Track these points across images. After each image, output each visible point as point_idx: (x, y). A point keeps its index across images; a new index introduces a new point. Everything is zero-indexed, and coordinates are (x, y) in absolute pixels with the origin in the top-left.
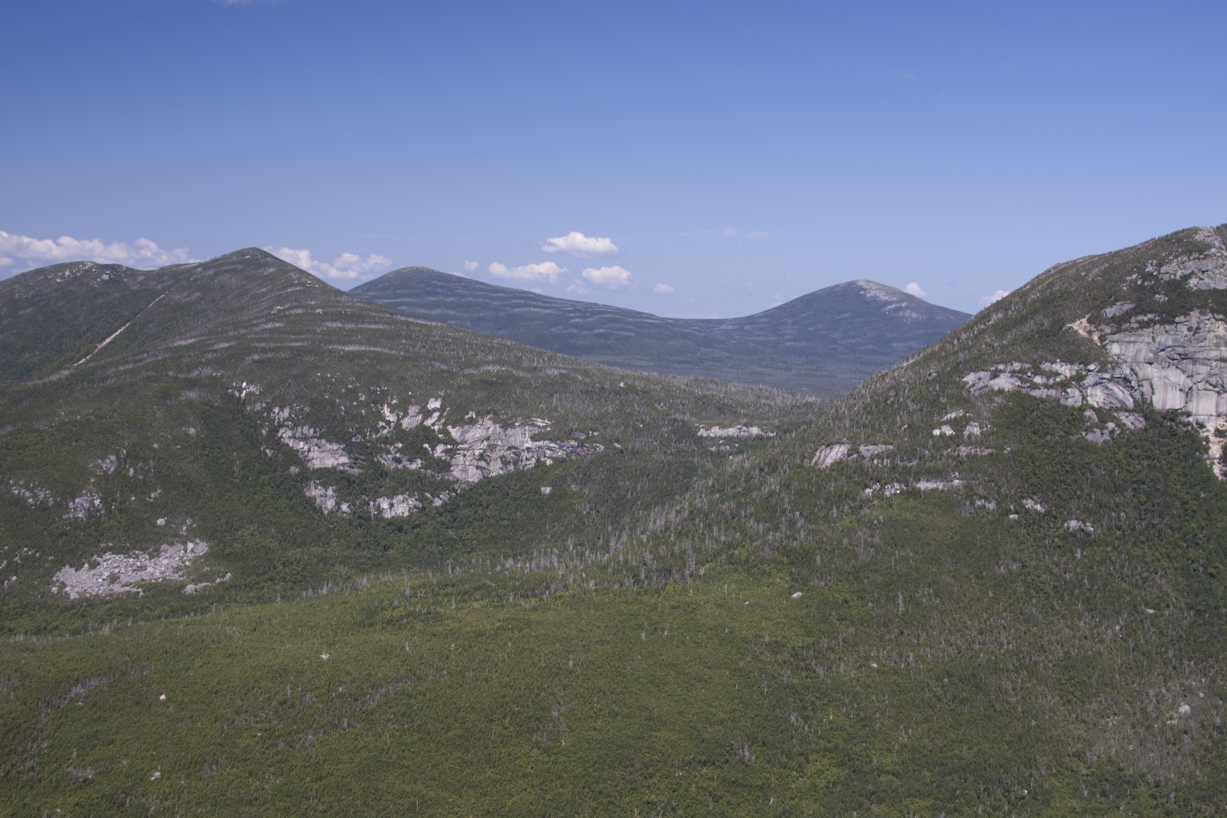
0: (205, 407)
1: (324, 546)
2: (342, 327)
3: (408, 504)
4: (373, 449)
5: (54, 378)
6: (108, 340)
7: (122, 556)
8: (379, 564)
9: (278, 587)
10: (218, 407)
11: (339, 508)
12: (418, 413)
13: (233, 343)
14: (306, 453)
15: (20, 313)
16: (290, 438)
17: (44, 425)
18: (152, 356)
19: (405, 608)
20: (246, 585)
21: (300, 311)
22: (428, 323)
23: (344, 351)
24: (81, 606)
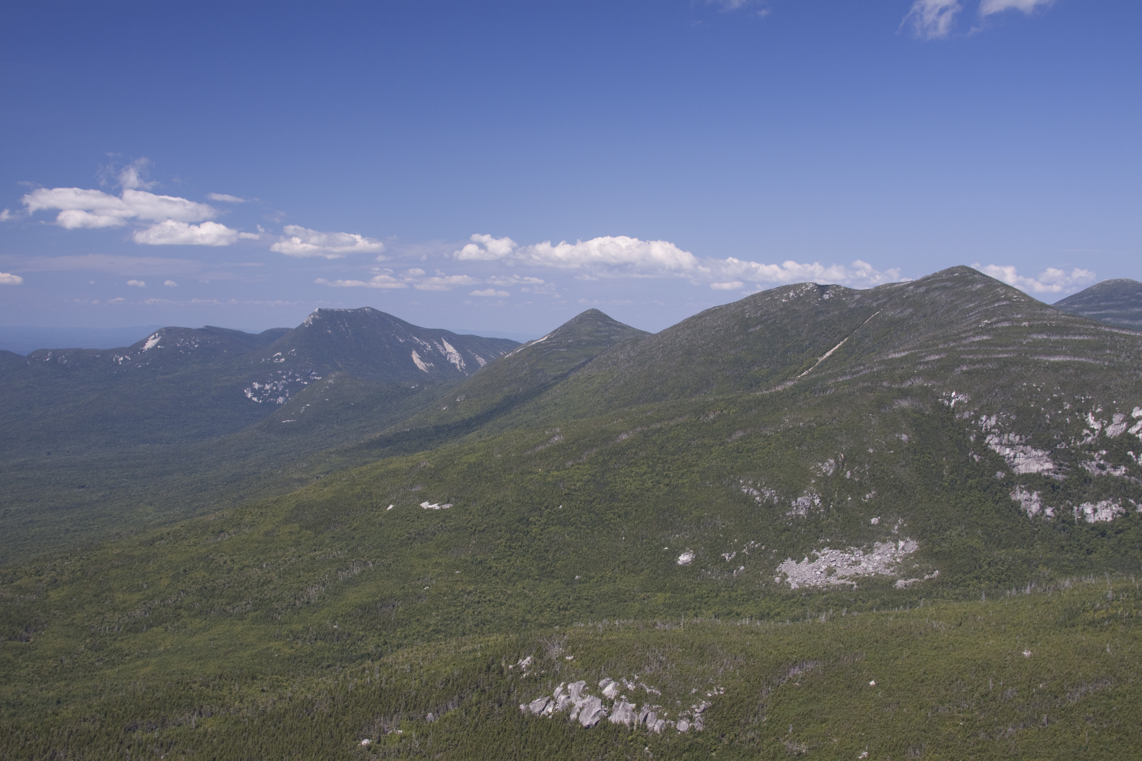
0: (917, 415)
1: (1028, 548)
2: (1048, 339)
3: (1111, 510)
4: (1078, 455)
5: (779, 388)
6: (828, 354)
7: (839, 551)
8: (1082, 567)
9: (983, 585)
10: (928, 415)
11: (1043, 512)
12: (1123, 422)
13: (943, 356)
14: (1012, 459)
15: (749, 331)
16: (996, 444)
17: (771, 431)
18: (868, 368)
19: (1107, 610)
20: (952, 582)
21: (1006, 324)
22: (1133, 334)
23: (1049, 362)
24: (801, 596)
